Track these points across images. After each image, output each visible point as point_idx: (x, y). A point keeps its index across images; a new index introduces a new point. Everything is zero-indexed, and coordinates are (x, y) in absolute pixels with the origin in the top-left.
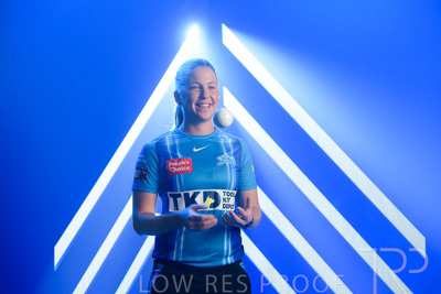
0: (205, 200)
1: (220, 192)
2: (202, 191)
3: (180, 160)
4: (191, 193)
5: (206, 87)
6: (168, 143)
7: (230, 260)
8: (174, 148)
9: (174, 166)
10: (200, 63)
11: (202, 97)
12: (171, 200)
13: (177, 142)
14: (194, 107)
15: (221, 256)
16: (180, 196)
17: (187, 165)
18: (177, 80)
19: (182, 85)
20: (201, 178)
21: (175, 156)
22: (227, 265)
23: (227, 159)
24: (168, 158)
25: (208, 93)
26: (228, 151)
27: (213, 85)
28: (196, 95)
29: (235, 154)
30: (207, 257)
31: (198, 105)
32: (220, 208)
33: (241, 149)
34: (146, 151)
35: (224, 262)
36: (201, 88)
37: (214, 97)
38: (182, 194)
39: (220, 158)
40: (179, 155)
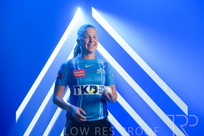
0: (91, 90)
1: (98, 86)
2: (89, 85)
3: (79, 71)
4: (84, 86)
5: (92, 37)
6: (74, 63)
7: (102, 118)
8: (76, 65)
9: (76, 74)
10: (89, 26)
11: (90, 42)
12: (75, 89)
13: (78, 62)
14: (86, 46)
15: (98, 116)
16: (79, 87)
17: (82, 73)
18: (78, 34)
19: (81, 36)
20: (89, 79)
21: (77, 69)
22: (101, 120)
23: (101, 71)
24: (74, 70)
25: (93, 40)
26: (102, 67)
27: (95, 36)
28: (87, 41)
29: (105, 69)
30: (91, 117)
31: (88, 45)
32: (98, 93)
33: (107, 66)
34: (63, 66)
35: (100, 119)
36: (90, 37)
37: (96, 42)
38: (80, 86)
39: (98, 70)
40: (79, 68)
